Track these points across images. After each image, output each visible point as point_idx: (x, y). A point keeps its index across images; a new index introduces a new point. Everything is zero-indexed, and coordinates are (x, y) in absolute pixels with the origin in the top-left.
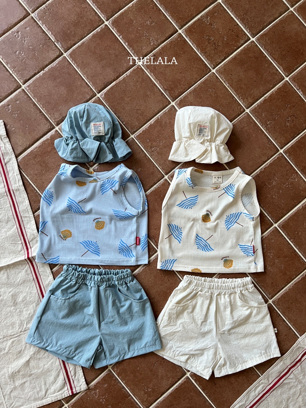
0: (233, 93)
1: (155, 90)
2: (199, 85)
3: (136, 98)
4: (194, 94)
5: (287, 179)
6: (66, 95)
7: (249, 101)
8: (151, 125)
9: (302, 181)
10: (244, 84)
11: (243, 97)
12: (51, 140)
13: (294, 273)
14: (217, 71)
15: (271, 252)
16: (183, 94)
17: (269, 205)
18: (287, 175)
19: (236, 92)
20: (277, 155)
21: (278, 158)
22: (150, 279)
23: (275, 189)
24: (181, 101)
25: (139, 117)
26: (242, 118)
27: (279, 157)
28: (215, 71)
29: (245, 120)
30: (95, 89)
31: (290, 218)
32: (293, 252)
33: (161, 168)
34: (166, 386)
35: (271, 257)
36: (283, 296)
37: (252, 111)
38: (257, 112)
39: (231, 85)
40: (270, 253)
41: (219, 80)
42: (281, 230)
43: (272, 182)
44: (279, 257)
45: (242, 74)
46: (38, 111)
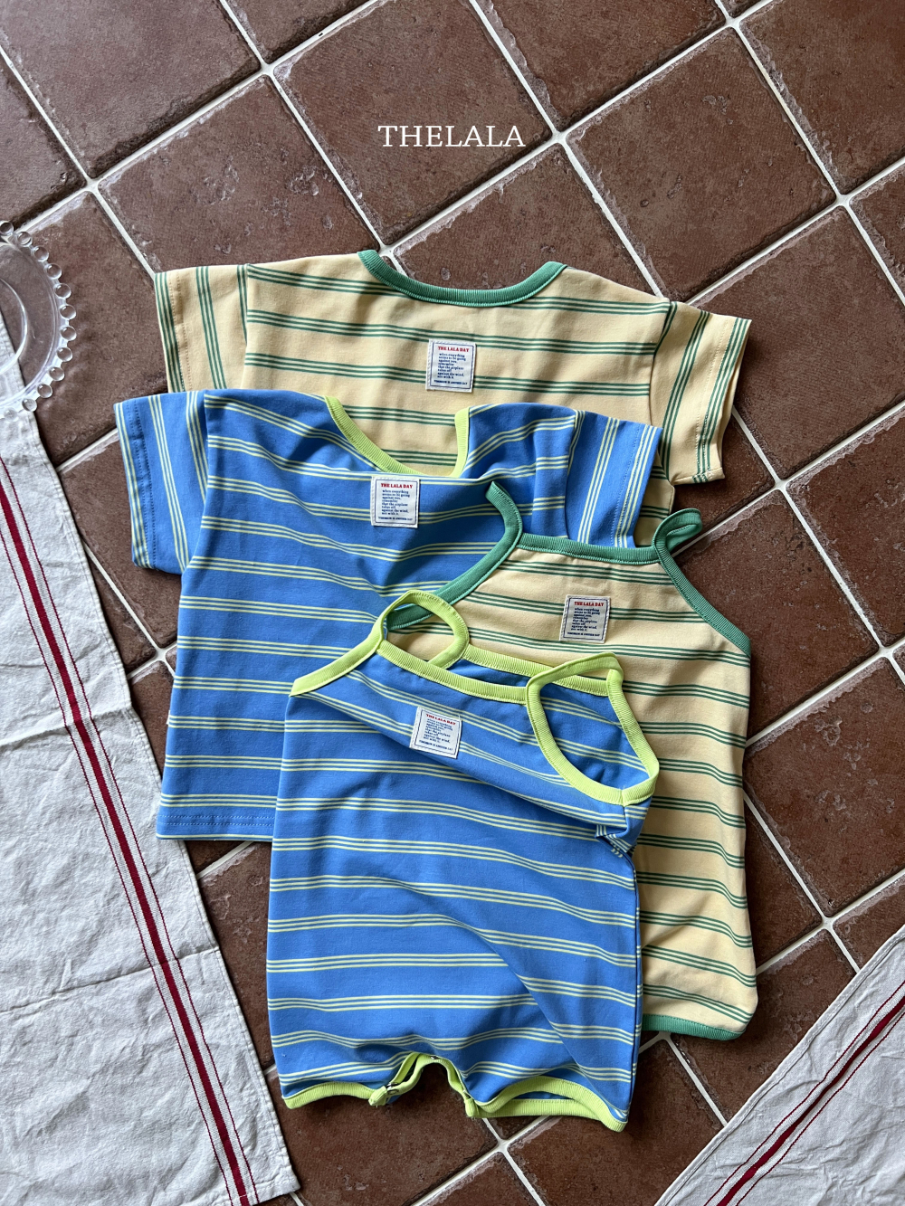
0: (799, 122)
1: (497, 74)
2: (670, 75)
3: (419, 98)
4: (647, 111)
6: (141, 53)
7: (859, 161)
8: (464, 214)
10: (848, 93)
11: (836, 145)
12: (66, 230)
14: (748, 25)
15: (857, 748)
16: (604, 103)
19: (810, 120)
24: (593, 130)
25: (423, 176)
26: (819, 226)
28: (742, 27)
29: (830, 238)
30: (258, 42)
37: (863, 207)
38: (883, 211)
39: (796, 92)
41: (751, 64)
45: (843, 52)
46: (21, 109)
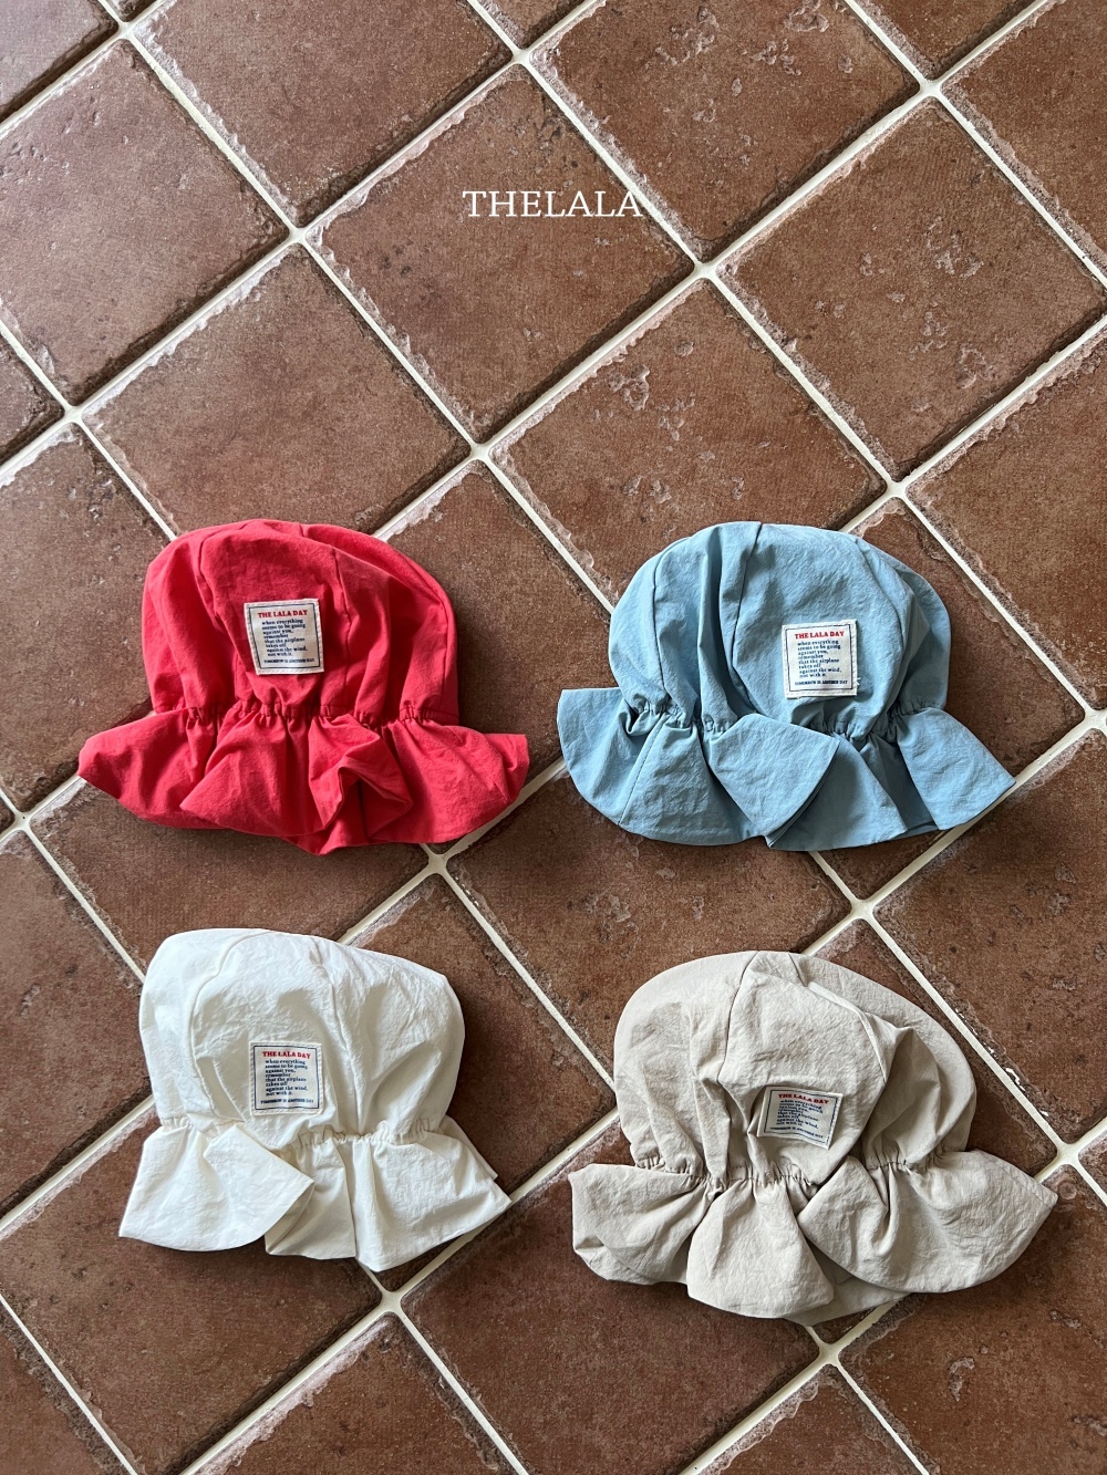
5: (772, 23)
9: (854, 30)
17: (669, 160)
22: (19, 554)
23: (705, 77)
34: (82, 1117)
35: (677, 437)
40: (669, 414)
42: (738, 295)
43: (691, 43)
44: (719, 437)
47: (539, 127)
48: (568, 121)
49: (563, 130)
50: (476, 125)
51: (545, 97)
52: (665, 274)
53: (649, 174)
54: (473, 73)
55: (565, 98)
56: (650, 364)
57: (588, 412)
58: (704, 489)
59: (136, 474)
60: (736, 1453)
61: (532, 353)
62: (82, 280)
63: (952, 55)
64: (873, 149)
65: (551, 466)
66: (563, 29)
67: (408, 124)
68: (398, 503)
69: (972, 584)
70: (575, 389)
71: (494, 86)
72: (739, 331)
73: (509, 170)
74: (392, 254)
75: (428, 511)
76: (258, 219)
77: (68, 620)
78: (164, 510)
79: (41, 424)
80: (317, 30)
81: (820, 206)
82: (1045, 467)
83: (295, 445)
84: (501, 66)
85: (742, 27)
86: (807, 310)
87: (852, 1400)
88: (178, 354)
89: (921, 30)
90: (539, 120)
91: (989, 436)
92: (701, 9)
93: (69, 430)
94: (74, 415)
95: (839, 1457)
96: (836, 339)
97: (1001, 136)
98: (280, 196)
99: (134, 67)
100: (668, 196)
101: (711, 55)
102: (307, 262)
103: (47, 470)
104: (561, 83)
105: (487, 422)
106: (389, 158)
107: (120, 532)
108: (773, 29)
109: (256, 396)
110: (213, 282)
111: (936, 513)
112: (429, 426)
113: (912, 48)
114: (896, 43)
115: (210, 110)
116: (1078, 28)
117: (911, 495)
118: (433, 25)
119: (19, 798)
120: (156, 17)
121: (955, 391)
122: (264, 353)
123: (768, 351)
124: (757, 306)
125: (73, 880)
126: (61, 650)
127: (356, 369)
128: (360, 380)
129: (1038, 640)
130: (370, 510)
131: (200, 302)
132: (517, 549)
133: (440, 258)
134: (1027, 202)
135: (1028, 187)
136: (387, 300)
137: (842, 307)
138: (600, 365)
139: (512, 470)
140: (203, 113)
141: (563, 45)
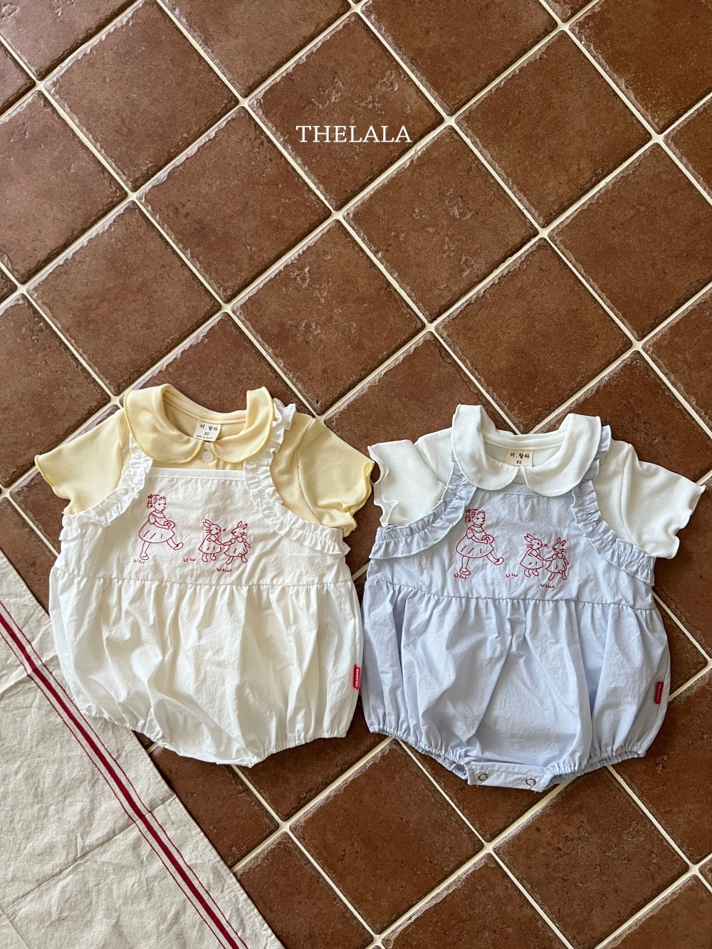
5: (370, 86)
9: (412, 90)
13: (383, 343)
17: (318, 158)
18: (370, 71)
20: (344, 20)
21: (344, 26)
23: (336, 115)
27: (348, 24)
31: (375, 193)
32: (381, 288)
33: (26, 61)
35: (323, 301)
36: (351, 406)
40: (319, 289)
42: (353, 228)
43: (329, 96)
44: (344, 301)
47: (253, 140)
48: (267, 137)
49: (265, 142)
50: (221, 139)
51: (256, 124)
52: (317, 217)
53: (308, 166)
54: (219, 111)
55: (266, 125)
56: (310, 264)
57: (279, 288)
58: (336, 328)
59: (55, 320)
60: (351, 779)
61: (251, 258)
62: (23, 220)
63: (461, 103)
64: (420, 153)
65: (261, 315)
66: (265, 88)
67: (186, 138)
68: (186, 334)
69: (465, 374)
70: (272, 276)
71: (230, 118)
72: (353, 247)
73: (238, 163)
74: (180, 207)
75: (201, 338)
76: (112, 188)
77: (23, 393)
78: (69, 338)
79: (6, 294)
80: (138, 87)
81: (394, 182)
82: (501, 316)
83: (133, 305)
84: (233, 107)
85: (355, 88)
86: (387, 237)
87: (404, 754)
88: (73, 258)
89: (444, 90)
90: (252, 136)
91: (475, 300)
92: (334, 78)
93: (20, 297)
94: (22, 289)
95: (397, 779)
96: (401, 251)
97: (484, 147)
98: (123, 176)
99: (45, 106)
100: (318, 177)
101: (339, 103)
102: (137, 211)
103: (10, 318)
104: (263, 117)
105: (229, 293)
106: (177, 156)
107: (48, 349)
108: (370, 88)
109: (113, 279)
110: (90, 221)
111: (448, 339)
112: (200, 295)
113: (440, 99)
114: (432, 96)
115: (85, 130)
116: (524, 88)
117: (437, 330)
118: (198, 86)
119: (3, 481)
120: (55, 79)
121: (458, 278)
122: (116, 258)
123: (368, 257)
124: (362, 234)
125: (32, 521)
126: (21, 408)
127: (163, 266)
128: (165, 271)
129: (496, 401)
130: (172, 337)
131: (84, 231)
132: (245, 357)
133: (204, 209)
134: (496, 181)
135: (497, 173)
136: (178, 230)
137: (403, 235)
138: (285, 264)
139: (242, 317)
140: (82, 131)
141: (264, 97)
